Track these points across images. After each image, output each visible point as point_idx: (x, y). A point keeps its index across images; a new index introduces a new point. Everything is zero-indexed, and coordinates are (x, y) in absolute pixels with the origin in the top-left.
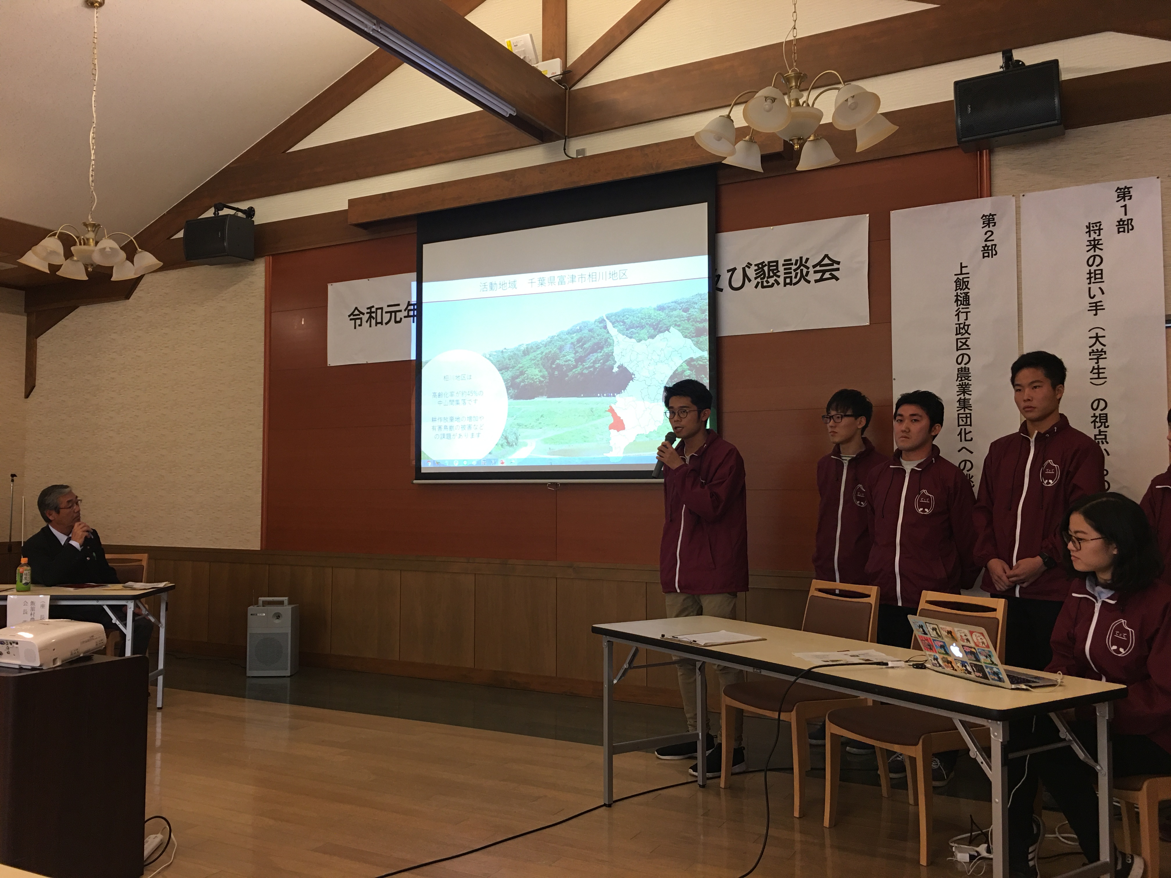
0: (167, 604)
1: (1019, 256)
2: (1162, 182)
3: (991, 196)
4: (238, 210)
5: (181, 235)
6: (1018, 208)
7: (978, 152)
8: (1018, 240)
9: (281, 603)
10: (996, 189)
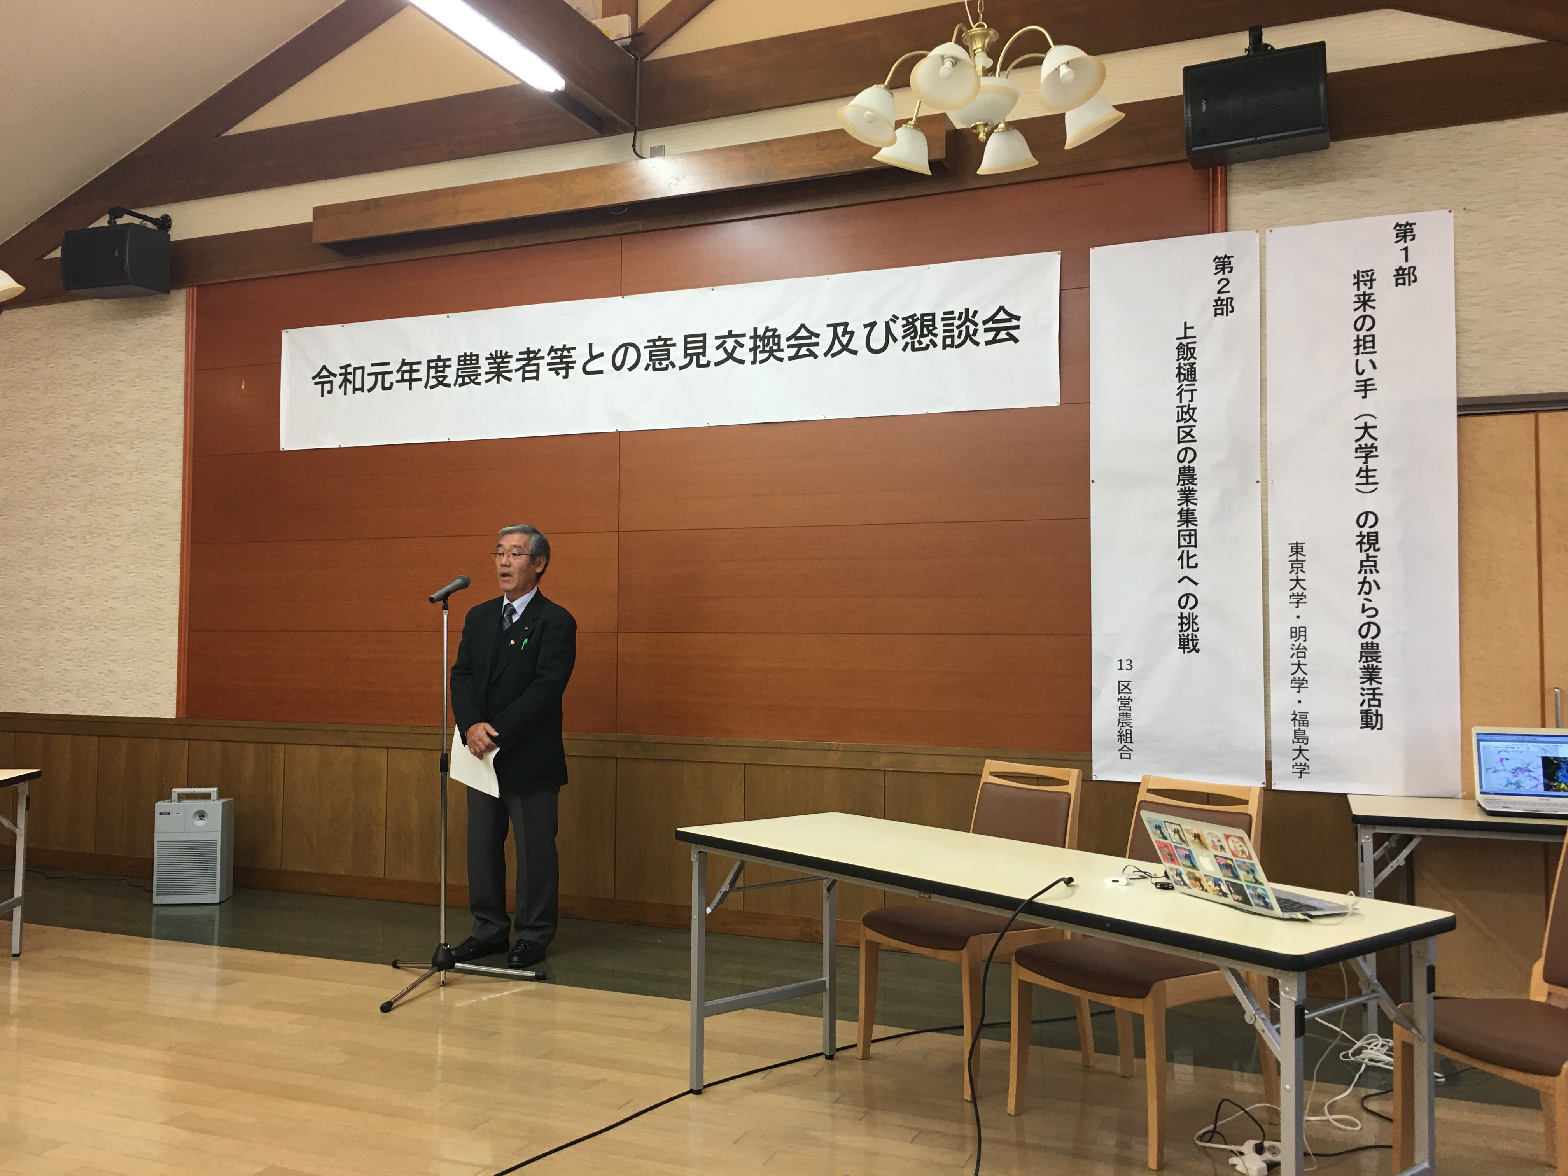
0: (28, 799)
1: (1263, 314)
2: (1455, 217)
3: (1226, 230)
4: (145, 218)
5: (57, 253)
6: (1263, 248)
7: (1211, 169)
8: (1263, 293)
9: (207, 796)
10: (1232, 221)
